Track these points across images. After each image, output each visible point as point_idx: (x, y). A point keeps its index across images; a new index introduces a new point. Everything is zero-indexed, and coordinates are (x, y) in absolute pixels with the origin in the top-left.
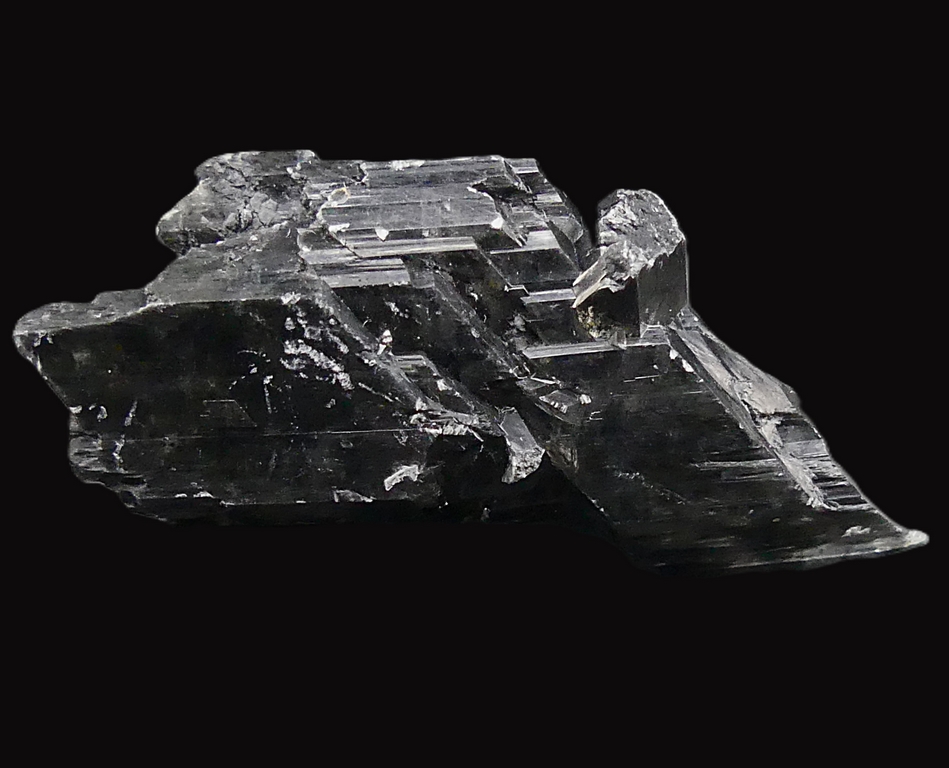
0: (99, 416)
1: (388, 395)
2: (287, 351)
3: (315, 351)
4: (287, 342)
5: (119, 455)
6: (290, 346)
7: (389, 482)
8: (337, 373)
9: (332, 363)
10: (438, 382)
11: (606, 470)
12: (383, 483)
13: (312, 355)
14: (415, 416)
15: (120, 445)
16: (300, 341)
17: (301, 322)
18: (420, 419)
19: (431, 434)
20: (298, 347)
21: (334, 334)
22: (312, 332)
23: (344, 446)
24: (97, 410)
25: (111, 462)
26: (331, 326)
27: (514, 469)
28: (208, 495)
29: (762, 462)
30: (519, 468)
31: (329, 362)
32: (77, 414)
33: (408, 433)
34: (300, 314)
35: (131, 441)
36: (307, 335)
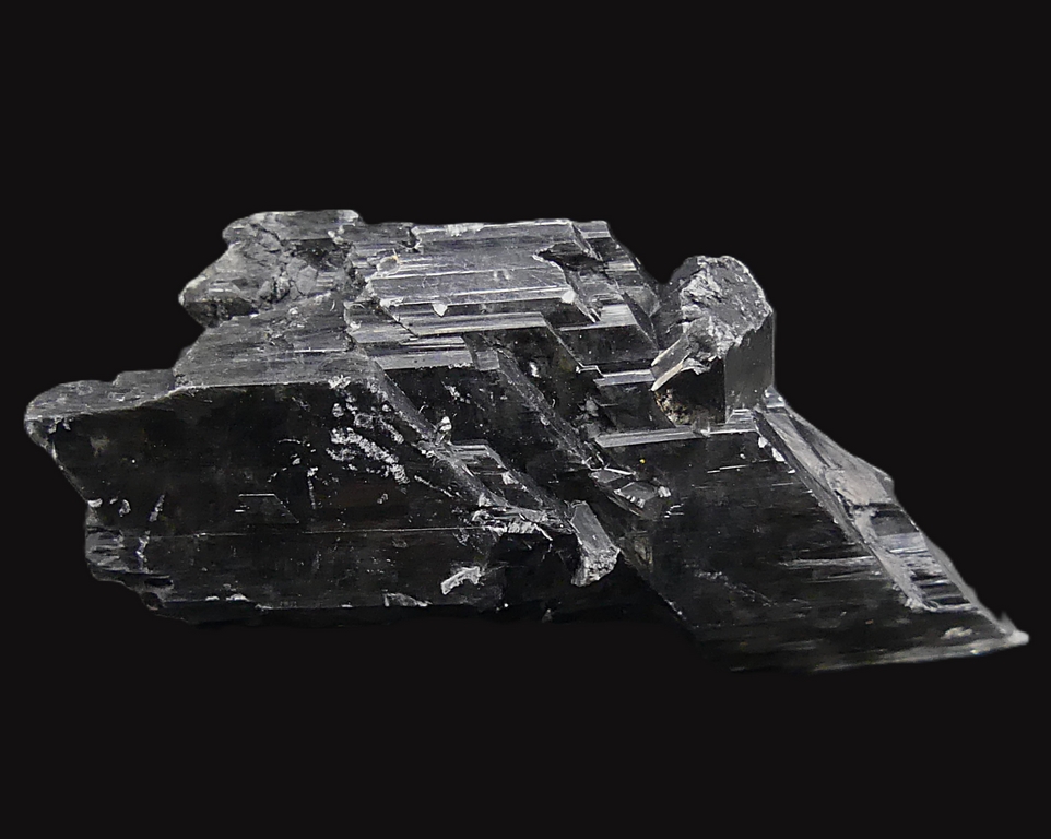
0: (121, 510)
1: (448, 490)
2: (334, 440)
3: (365, 440)
4: (334, 431)
5: (144, 553)
6: (337, 435)
7: (447, 586)
8: (390, 466)
9: (385, 454)
10: (503, 475)
11: (687, 569)
12: (440, 586)
13: (362, 445)
14: (477, 513)
15: (144, 543)
16: (349, 429)
17: (350, 408)
18: (482, 517)
19: (495, 533)
20: (346, 436)
21: (388, 422)
22: (363, 420)
23: (397, 546)
24: (119, 504)
25: (134, 562)
26: (384, 413)
27: (586, 571)
28: (243, 598)
29: (858, 560)
30: (592, 569)
31: (382, 452)
32: (96, 509)
33: (469, 531)
34: (349, 400)
35: (157, 539)
36: (357, 422)
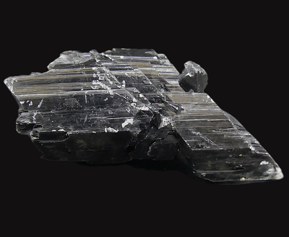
0: (30, 104)
1: (125, 96)
2: (93, 84)
3: (102, 83)
4: (93, 81)
5: (35, 117)
6: (94, 82)
7: (123, 125)
8: (109, 90)
9: (107, 87)
10: (140, 94)
11: (190, 131)
12: (121, 125)
13: (101, 85)
14: (133, 103)
15: (35, 114)
16: (98, 81)
17: (98, 75)
18: (134, 105)
19: (138, 109)
20: (97, 82)
21: (108, 78)
22: (102, 78)
23: (109, 113)
24: (29, 103)
25: (32, 120)
26: (107, 76)
27: (163, 122)
28: (63, 130)
30: (165, 122)
31: (106, 87)
32: (22, 104)
33: (131, 109)
34: (98, 73)
35: (39, 113)
36: (100, 79)
